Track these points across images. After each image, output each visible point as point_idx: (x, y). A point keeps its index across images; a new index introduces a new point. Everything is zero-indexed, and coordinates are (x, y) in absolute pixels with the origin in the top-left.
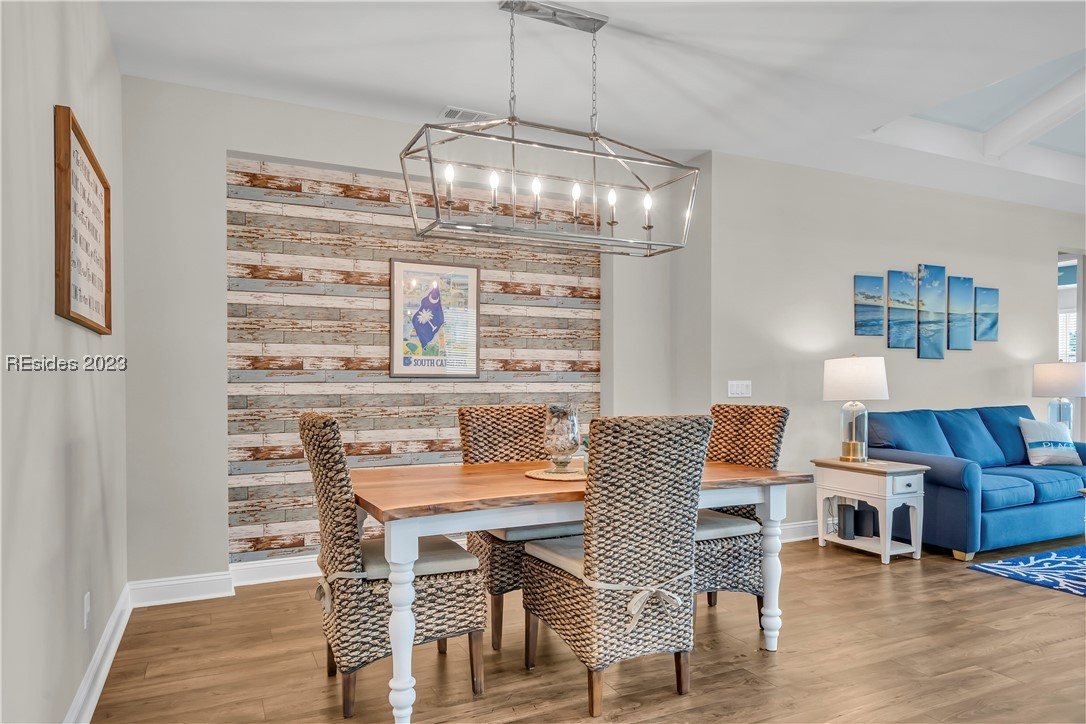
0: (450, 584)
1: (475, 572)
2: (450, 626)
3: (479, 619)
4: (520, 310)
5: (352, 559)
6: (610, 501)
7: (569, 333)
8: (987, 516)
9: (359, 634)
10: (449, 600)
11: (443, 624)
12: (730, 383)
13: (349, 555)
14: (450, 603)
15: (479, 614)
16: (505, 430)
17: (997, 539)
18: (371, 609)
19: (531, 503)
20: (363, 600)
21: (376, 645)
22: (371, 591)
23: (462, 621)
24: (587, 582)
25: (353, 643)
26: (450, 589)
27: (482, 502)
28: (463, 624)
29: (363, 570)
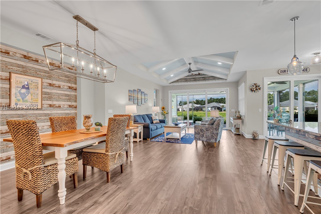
0: (69, 162)
1: (75, 158)
2: (69, 173)
3: (77, 169)
4: (54, 91)
5: (41, 161)
6: (112, 135)
7: (69, 98)
8: (152, 132)
9: (44, 182)
10: (69, 166)
11: (68, 173)
12: (109, 110)
13: (40, 160)
14: (70, 167)
15: (77, 168)
16: (64, 123)
17: (153, 136)
18: (47, 174)
19: (94, 138)
20: (45, 172)
21: (49, 184)
22: (47, 169)
23: (72, 171)
24: (107, 153)
25: (42, 185)
26: (70, 163)
27: (85, 139)
28: (73, 171)
29: (44, 164)
